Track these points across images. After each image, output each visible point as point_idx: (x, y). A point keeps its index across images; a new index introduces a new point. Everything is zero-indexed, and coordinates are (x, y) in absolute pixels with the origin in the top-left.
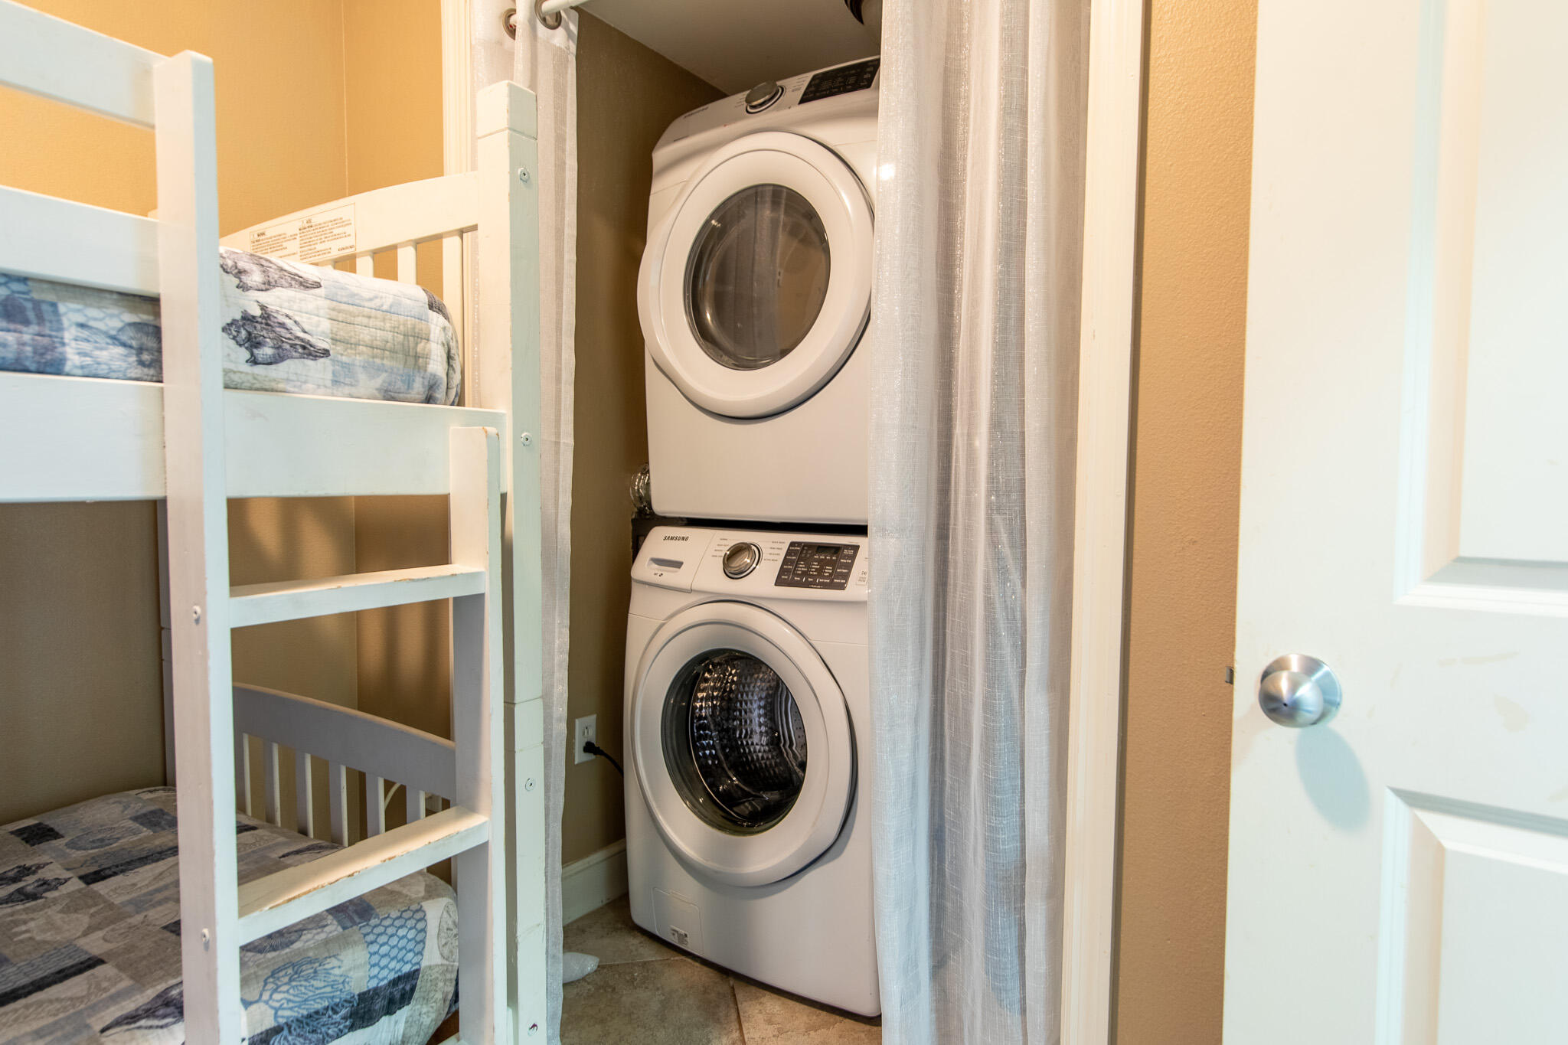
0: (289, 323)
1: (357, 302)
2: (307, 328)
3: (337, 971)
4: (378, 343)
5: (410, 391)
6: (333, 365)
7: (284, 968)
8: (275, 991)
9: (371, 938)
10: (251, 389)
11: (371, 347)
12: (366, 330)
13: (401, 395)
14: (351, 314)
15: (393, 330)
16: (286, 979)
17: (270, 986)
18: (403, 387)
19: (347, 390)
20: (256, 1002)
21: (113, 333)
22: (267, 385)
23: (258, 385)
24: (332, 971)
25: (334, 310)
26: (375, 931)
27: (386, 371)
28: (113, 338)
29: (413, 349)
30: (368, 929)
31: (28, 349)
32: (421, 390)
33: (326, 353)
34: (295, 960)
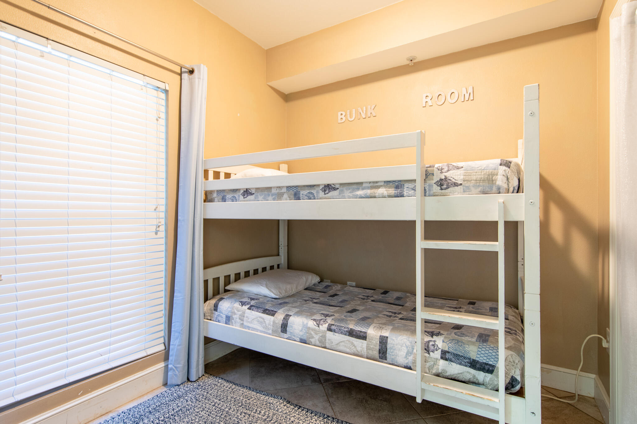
0: (451, 179)
1: (473, 169)
2: (456, 179)
3: (467, 348)
4: (478, 179)
5: (492, 191)
6: (463, 187)
7: (456, 340)
8: (451, 343)
9: (480, 347)
10: (440, 196)
11: (476, 180)
12: (475, 176)
13: (489, 192)
14: (470, 173)
15: (484, 175)
16: (454, 342)
17: (450, 341)
18: (489, 190)
19: (468, 193)
20: (445, 342)
21: (412, 188)
22: (444, 194)
23: (442, 195)
24: (466, 348)
25: (465, 173)
26: (483, 346)
27: (481, 186)
28: (412, 189)
29: (491, 178)
30: (482, 345)
31: (399, 193)
32: (496, 190)
33: (461, 184)
34: (459, 340)
